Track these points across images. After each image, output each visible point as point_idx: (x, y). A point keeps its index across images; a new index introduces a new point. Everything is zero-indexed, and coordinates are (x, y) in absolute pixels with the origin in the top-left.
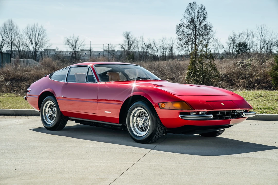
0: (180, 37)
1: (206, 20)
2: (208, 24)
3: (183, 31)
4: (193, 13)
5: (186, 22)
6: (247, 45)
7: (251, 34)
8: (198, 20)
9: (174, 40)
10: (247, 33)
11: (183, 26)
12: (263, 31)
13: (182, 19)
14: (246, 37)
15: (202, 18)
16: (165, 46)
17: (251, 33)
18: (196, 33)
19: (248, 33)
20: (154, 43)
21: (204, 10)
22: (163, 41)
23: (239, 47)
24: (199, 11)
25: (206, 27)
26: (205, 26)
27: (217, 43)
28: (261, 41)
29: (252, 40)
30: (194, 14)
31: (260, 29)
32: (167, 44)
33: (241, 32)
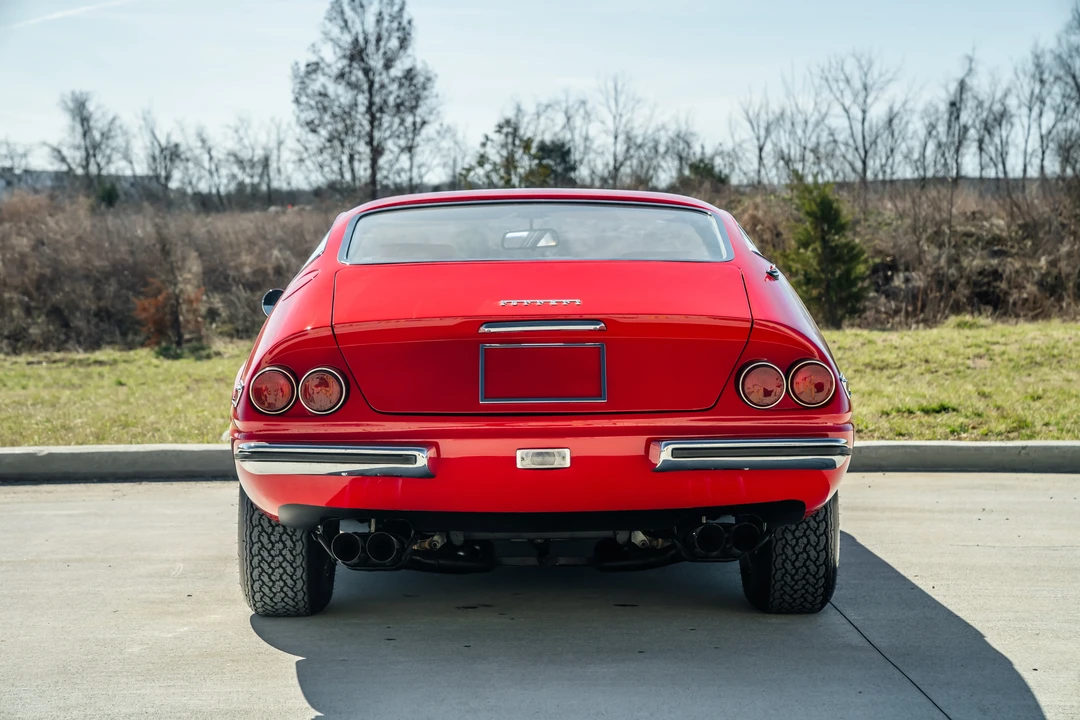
0: (312, 115)
1: (410, 51)
2: (419, 66)
3: (320, 94)
4: (357, 21)
5: (332, 58)
6: (568, 152)
7: (582, 111)
8: (382, 51)
9: (284, 126)
10: (564, 106)
11: (319, 72)
12: (622, 99)
13: (313, 45)
14: (561, 119)
15: (394, 43)
16: (246, 155)
17: (579, 106)
18: (371, 104)
19: (570, 103)
20: (203, 141)
21: (401, 9)
22: (242, 132)
23: (541, 159)
24: (380, 14)
25: (411, 79)
26: (409, 75)
27: (456, 143)
28: (616, 138)
29: (584, 133)
30: (363, 23)
31: (613, 93)
32: (257, 142)
33: (545, 101)
